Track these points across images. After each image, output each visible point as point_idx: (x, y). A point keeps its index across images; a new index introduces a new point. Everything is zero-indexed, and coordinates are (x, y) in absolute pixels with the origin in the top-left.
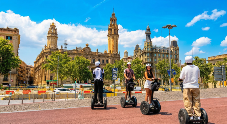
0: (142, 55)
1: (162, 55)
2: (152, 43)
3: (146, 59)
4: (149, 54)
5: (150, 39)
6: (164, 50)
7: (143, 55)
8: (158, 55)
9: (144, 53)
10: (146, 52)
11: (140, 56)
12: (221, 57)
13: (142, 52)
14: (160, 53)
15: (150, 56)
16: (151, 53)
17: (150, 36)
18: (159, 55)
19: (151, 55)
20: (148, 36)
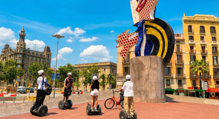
0: (12, 55)
1: (34, 58)
2: (25, 45)
3: (17, 60)
4: (21, 56)
5: (24, 41)
6: (37, 54)
7: (14, 56)
8: (30, 58)
9: (15, 54)
10: (18, 53)
11: (10, 56)
12: (84, 65)
13: (13, 52)
14: (33, 56)
15: (22, 58)
16: (24, 55)
17: (24, 37)
18: (32, 58)
19: (23, 56)
20: (22, 38)
